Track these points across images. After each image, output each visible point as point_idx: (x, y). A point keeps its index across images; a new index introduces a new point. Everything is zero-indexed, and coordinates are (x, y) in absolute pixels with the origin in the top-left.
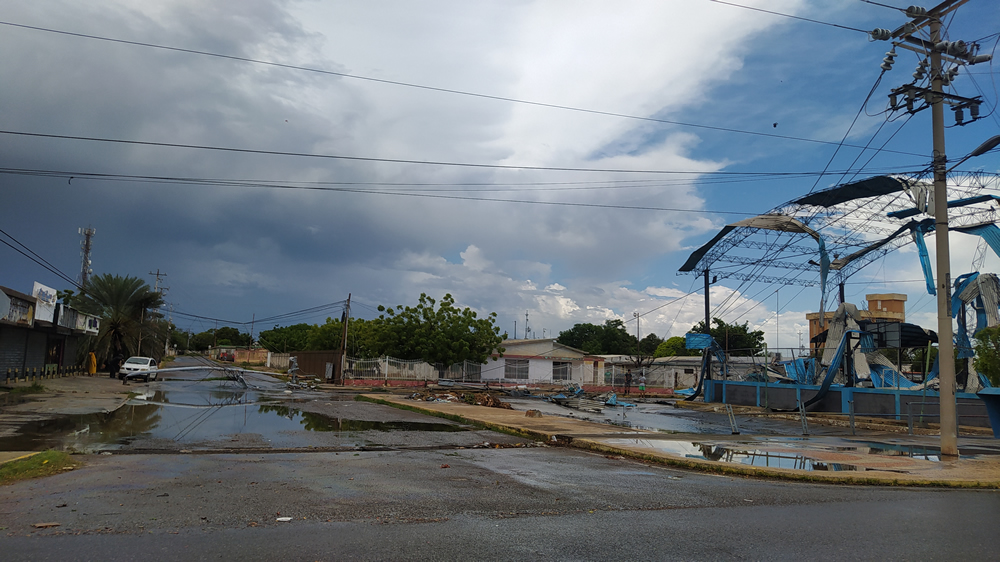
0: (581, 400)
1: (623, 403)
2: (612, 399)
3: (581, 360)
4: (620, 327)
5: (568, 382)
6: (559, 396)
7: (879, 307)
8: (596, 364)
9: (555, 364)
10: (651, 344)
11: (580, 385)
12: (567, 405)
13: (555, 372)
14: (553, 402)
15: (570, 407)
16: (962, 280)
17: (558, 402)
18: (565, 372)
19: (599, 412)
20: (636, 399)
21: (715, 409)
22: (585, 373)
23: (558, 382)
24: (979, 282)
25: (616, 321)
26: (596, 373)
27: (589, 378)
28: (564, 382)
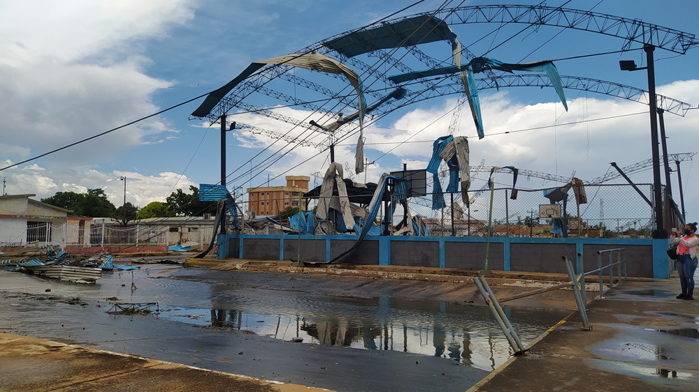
0: (65, 268)
1: (121, 266)
2: (107, 262)
3: (63, 220)
4: (101, 195)
5: (46, 243)
6: (32, 263)
7: (294, 185)
8: (82, 224)
9: (29, 223)
10: (128, 211)
11: (63, 246)
12: (42, 275)
13: (29, 232)
14: (21, 271)
15: (48, 278)
16: (440, 142)
17: (29, 272)
18: (43, 231)
19: (92, 283)
20: (135, 260)
21: (238, 267)
22: (67, 234)
23: (33, 245)
24: (456, 143)
25: (97, 190)
26: (81, 233)
27: (74, 238)
28: (41, 244)
